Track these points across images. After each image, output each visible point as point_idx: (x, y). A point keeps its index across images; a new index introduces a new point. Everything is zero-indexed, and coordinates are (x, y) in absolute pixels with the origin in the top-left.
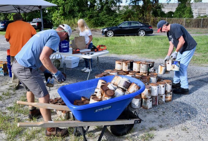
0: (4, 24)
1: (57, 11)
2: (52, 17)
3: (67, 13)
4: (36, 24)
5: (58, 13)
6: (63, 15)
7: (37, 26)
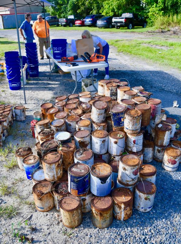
0: (92, 19)
1: (155, 5)
2: (149, 12)
3: (169, 7)
4: (123, 20)
5: (156, 7)
6: (162, 9)
7: (125, 23)
